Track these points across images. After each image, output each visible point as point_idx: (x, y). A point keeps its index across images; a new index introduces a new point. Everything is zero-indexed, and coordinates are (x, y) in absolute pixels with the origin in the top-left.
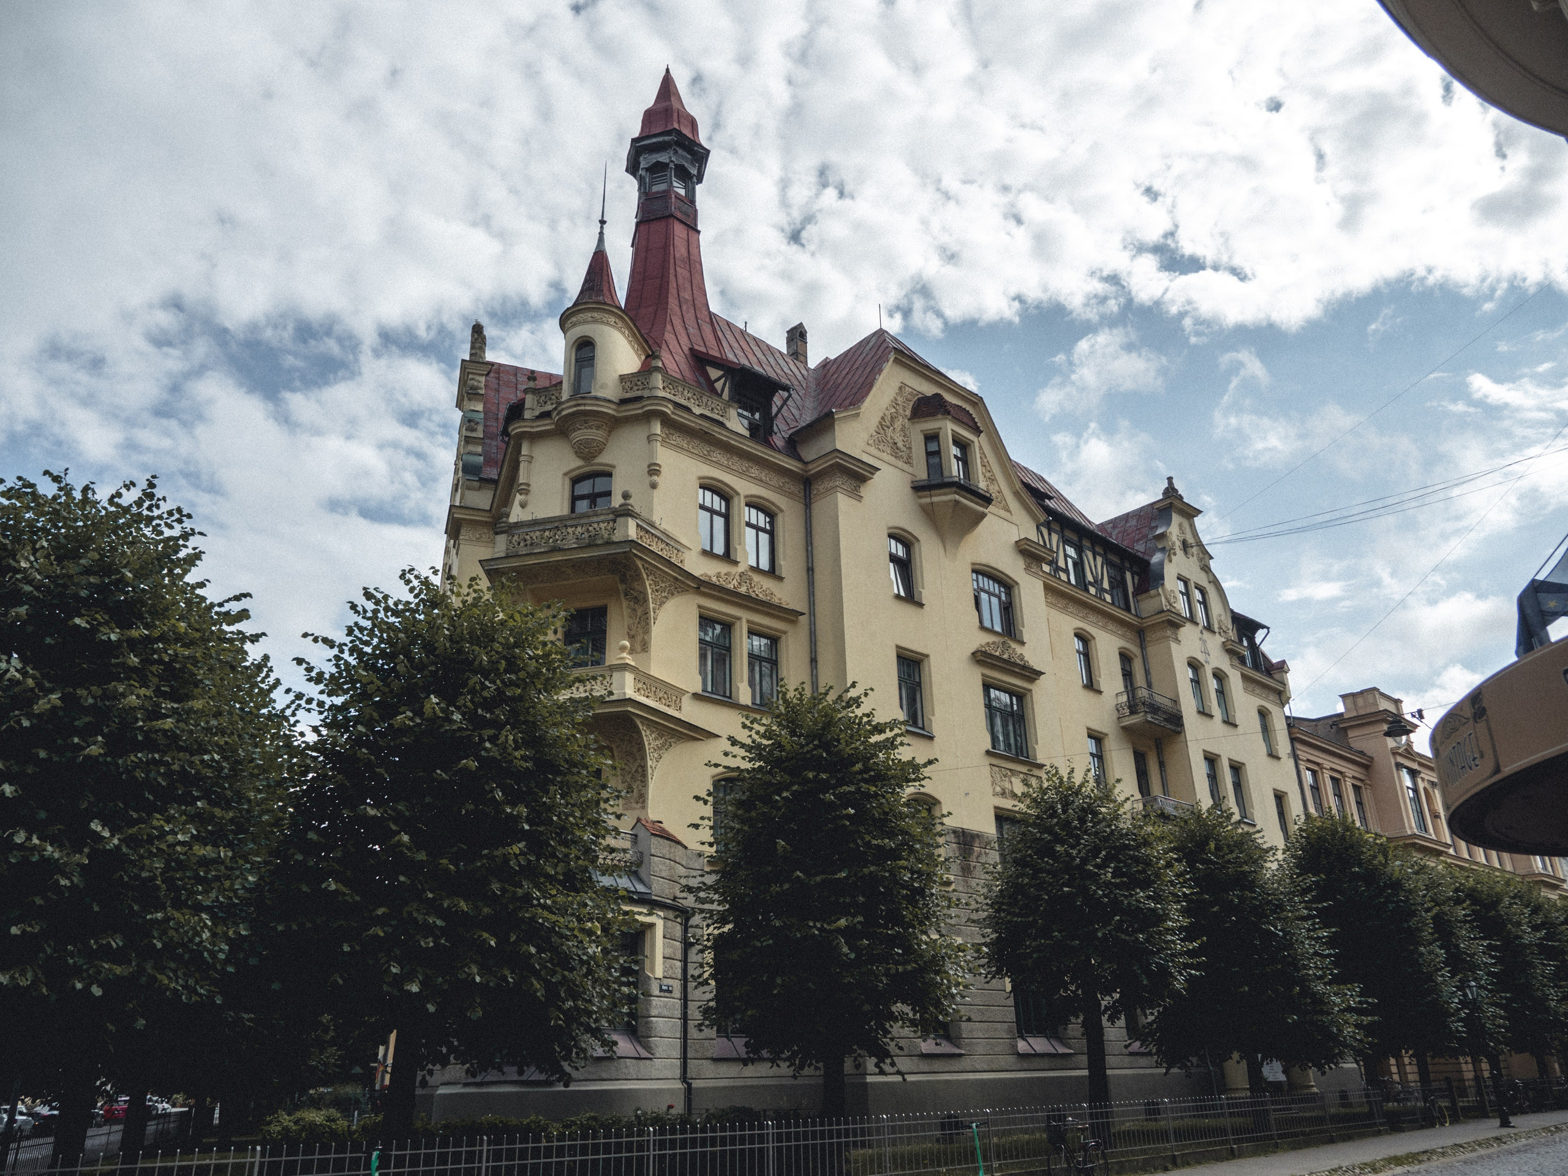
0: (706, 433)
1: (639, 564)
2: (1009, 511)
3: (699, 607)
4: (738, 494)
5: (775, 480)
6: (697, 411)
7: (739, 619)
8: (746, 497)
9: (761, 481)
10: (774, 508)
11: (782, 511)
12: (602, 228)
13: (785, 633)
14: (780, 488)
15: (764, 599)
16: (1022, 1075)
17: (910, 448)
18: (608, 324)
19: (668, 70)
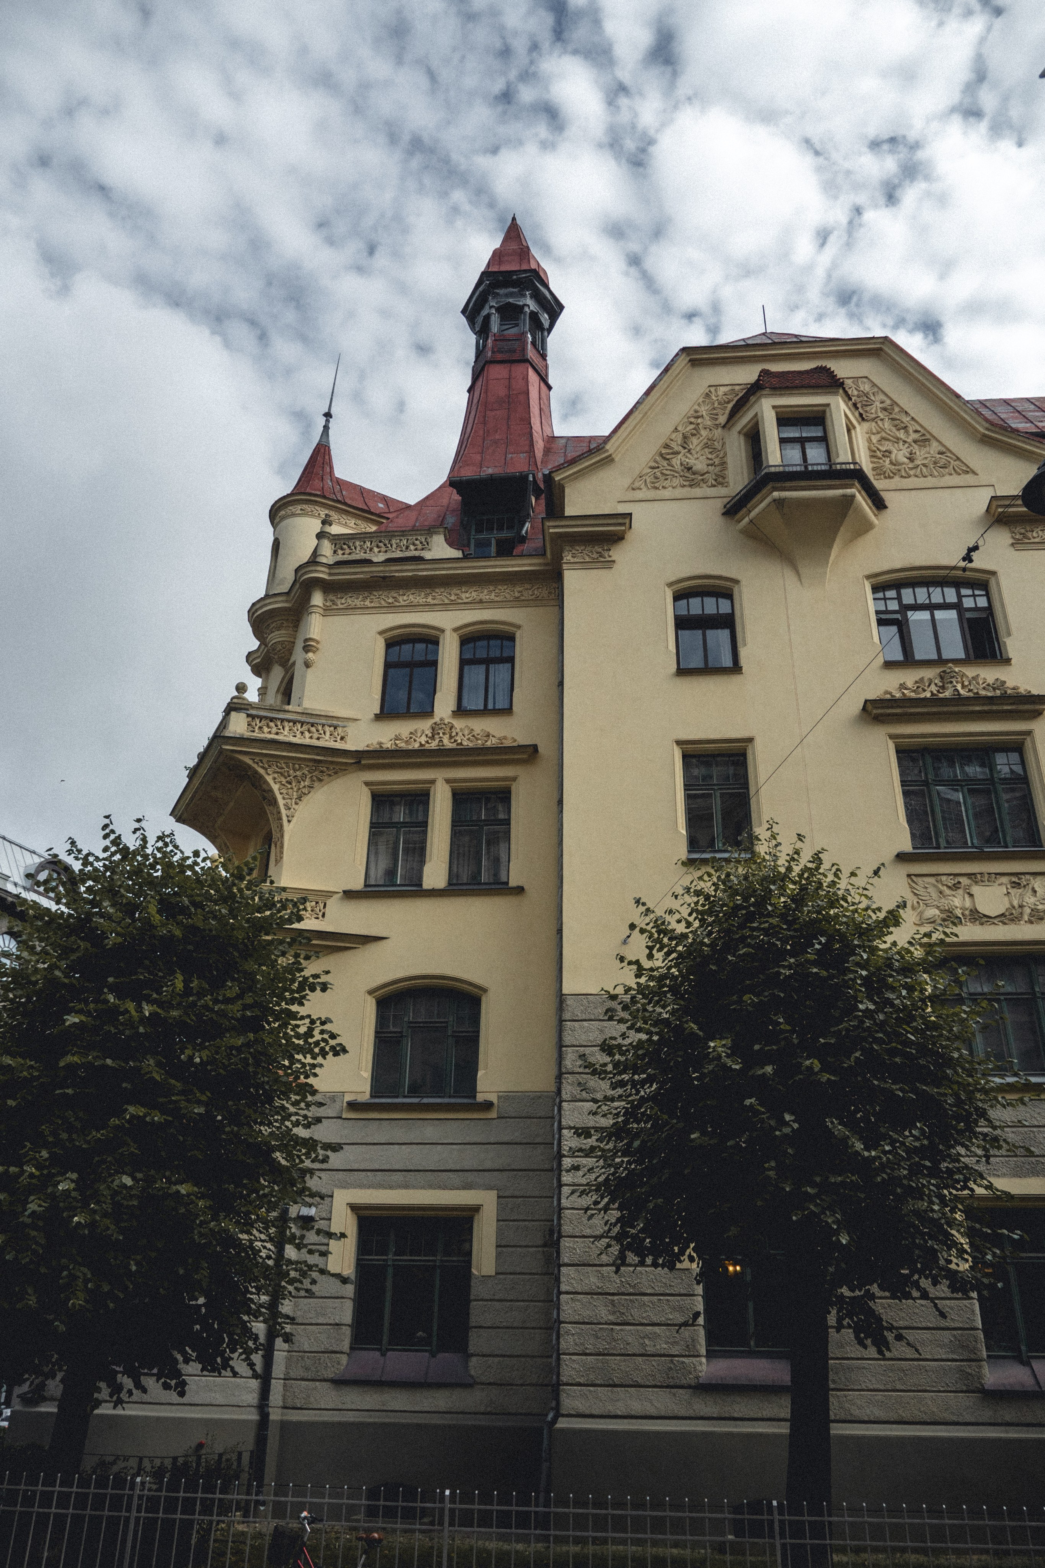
0: (384, 578)
1: (247, 760)
2: (969, 471)
3: (367, 784)
4: (443, 631)
5: (505, 592)
6: (381, 558)
7: (433, 782)
8: (455, 630)
9: (481, 602)
10: (506, 628)
11: (519, 627)
12: (327, 421)
13: (514, 779)
14: (517, 599)
15: (471, 745)
16: (1013, 1434)
17: (723, 464)
18: (294, 515)
19: (514, 219)
